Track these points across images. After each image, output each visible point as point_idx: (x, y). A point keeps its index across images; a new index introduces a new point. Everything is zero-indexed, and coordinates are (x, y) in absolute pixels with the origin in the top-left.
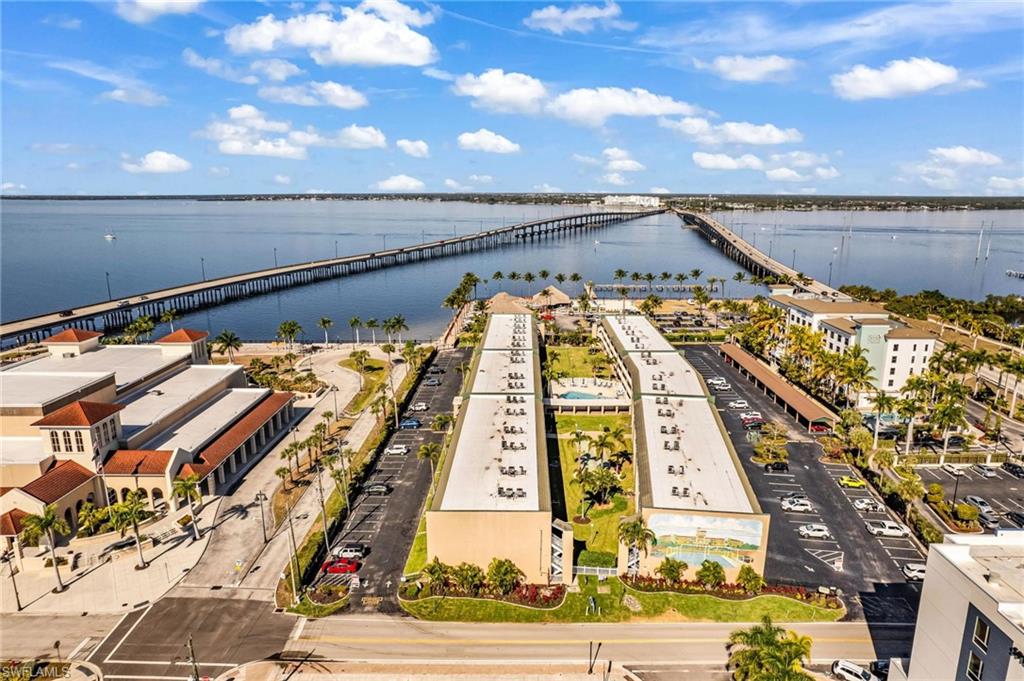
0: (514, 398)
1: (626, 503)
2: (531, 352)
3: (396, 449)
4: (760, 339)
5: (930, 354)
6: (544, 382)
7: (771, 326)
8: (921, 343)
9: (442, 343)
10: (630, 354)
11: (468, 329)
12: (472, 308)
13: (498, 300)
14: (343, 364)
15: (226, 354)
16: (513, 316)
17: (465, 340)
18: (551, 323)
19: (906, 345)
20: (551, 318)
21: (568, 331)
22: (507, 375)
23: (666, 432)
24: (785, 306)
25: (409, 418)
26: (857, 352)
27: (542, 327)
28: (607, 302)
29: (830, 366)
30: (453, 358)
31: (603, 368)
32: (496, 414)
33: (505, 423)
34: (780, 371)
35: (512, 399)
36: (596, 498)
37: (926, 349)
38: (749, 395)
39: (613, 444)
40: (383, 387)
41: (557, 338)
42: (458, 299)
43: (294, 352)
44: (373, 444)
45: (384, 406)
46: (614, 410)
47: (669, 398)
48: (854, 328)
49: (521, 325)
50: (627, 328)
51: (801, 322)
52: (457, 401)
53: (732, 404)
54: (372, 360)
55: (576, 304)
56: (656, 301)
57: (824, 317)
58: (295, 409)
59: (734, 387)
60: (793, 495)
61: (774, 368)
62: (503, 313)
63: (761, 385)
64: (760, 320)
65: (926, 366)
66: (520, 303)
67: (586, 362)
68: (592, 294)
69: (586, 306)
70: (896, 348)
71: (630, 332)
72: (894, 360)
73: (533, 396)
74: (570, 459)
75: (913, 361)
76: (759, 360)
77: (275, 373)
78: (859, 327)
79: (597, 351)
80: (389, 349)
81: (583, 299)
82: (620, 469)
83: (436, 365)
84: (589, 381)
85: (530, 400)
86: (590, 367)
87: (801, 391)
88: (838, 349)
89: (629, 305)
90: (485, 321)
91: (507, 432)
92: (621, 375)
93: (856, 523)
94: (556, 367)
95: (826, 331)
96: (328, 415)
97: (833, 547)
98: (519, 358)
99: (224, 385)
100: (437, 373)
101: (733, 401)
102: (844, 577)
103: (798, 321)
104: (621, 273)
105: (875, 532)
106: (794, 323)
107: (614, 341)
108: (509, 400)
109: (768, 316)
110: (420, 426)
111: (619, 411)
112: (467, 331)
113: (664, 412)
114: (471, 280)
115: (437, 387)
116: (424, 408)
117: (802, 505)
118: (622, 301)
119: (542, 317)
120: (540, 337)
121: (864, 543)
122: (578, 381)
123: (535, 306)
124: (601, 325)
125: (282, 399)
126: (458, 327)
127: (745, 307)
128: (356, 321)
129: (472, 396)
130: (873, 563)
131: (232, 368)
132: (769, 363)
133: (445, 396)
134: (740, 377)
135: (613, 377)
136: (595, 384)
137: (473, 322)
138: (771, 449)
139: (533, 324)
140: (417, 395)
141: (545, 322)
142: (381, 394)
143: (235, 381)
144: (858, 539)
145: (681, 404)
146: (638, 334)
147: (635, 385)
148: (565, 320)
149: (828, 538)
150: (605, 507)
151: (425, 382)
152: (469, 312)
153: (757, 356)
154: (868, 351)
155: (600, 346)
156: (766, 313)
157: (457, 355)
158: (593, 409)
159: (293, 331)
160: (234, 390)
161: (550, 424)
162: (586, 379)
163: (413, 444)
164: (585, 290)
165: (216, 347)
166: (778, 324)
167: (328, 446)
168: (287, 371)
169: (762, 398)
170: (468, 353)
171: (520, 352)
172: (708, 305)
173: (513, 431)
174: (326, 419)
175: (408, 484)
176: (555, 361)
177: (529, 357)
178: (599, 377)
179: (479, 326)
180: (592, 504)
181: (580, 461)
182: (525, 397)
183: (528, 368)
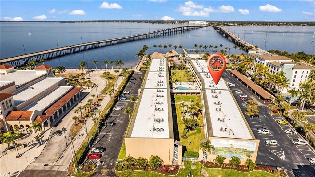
0: (160, 90)
1: (201, 130)
2: (166, 73)
3: (118, 108)
4: (245, 69)
5: (308, 74)
6: (170, 83)
7: (249, 64)
8: (305, 71)
9: (136, 69)
10: (200, 74)
11: (144, 64)
12: (146, 57)
13: (155, 54)
14: (101, 76)
15: (60, 73)
16: (159, 60)
17: (143, 68)
18: (173, 62)
19: (300, 71)
20: (172, 60)
21: (178, 65)
22: (157, 81)
23: (216, 104)
24: (254, 57)
25: (123, 96)
26: (282, 74)
27: (169, 64)
28: (191, 55)
29: (272, 79)
30: (139, 74)
31: (190, 78)
32: (153, 96)
33: (156, 100)
34: (252, 80)
35: (159, 90)
36: (190, 128)
37: (307, 73)
38: (242, 88)
39: (196, 108)
40: (113, 85)
41: (174, 67)
42: (141, 54)
43: (85, 72)
44: (109, 106)
45: (113, 92)
46: (195, 94)
47: (216, 90)
48: (281, 65)
49: (162, 63)
50: (199, 64)
51: (260, 62)
52: (140, 90)
53: (236, 92)
54: (112, 75)
55: (181, 56)
56: (208, 55)
57: (268, 61)
58: (83, 93)
59: (236, 85)
60: (262, 128)
61: (250, 78)
62: (156, 59)
63: (246, 85)
64: (245, 62)
65: (306, 79)
66: (162, 55)
67: (184, 76)
68: (186, 53)
69: (184, 56)
70: (296, 72)
71: (200, 66)
72: (295, 77)
73: (167, 90)
74: (180, 112)
75: (302, 77)
76: (244, 76)
77: (78, 80)
78: (283, 65)
79: (188, 72)
80: (117, 71)
81: (183, 54)
82: (198, 116)
83: (133, 77)
84: (186, 83)
85: (165, 91)
86: (186, 78)
87: (260, 87)
88: (274, 73)
89: (199, 56)
90: (150, 62)
91: (157, 104)
92: (197, 81)
93: (287, 139)
94: (174, 78)
95: (269, 66)
96: (93, 96)
97: (279, 149)
98: (162, 75)
99: (57, 85)
100: (133, 79)
101: (236, 90)
102: (285, 162)
103: (259, 62)
104: (196, 46)
105: (295, 143)
106: (257, 63)
107: (194, 69)
108: (158, 91)
109: (248, 60)
110: (126, 99)
111: (197, 94)
112: (144, 65)
113: (214, 96)
114: (145, 48)
115: (133, 85)
116: (128, 93)
117: (266, 132)
118: (196, 55)
119: (169, 60)
120: (169, 67)
121: (291, 147)
122: (182, 83)
123: (167, 56)
124: (190, 63)
125: (79, 89)
126: (141, 63)
127: (239, 57)
128: (106, 61)
129: (144, 89)
130: (296, 156)
131: (61, 78)
132: (248, 77)
133: (136, 88)
134: (238, 82)
135: (194, 81)
136: (188, 84)
137: (146, 62)
138: (253, 109)
139: (166, 62)
140: (126, 88)
141: (171, 62)
142: (112, 88)
143: (61, 83)
144: (288, 146)
145: (220, 93)
146: (203, 67)
147: (203, 85)
148: (177, 61)
149: (277, 145)
150: (193, 132)
151: (129, 83)
152: (145, 59)
153: (243, 74)
154: (286, 73)
155: (189, 70)
156: (247, 59)
157: (140, 73)
158: (187, 93)
159: (84, 65)
160: (61, 86)
161: (173, 99)
162: (185, 82)
163: (124, 106)
164: (183, 51)
165: (57, 70)
166: (251, 63)
167: (94, 107)
168: (82, 79)
169: (246, 89)
170: (144, 72)
171: (162, 73)
172: (226, 56)
173: (159, 103)
174: (93, 97)
175: (121, 122)
176: (174, 76)
177: (165, 74)
178: (189, 81)
179: (148, 63)
180: (188, 130)
181: (183, 113)
182: (164, 90)
183: (165, 79)
